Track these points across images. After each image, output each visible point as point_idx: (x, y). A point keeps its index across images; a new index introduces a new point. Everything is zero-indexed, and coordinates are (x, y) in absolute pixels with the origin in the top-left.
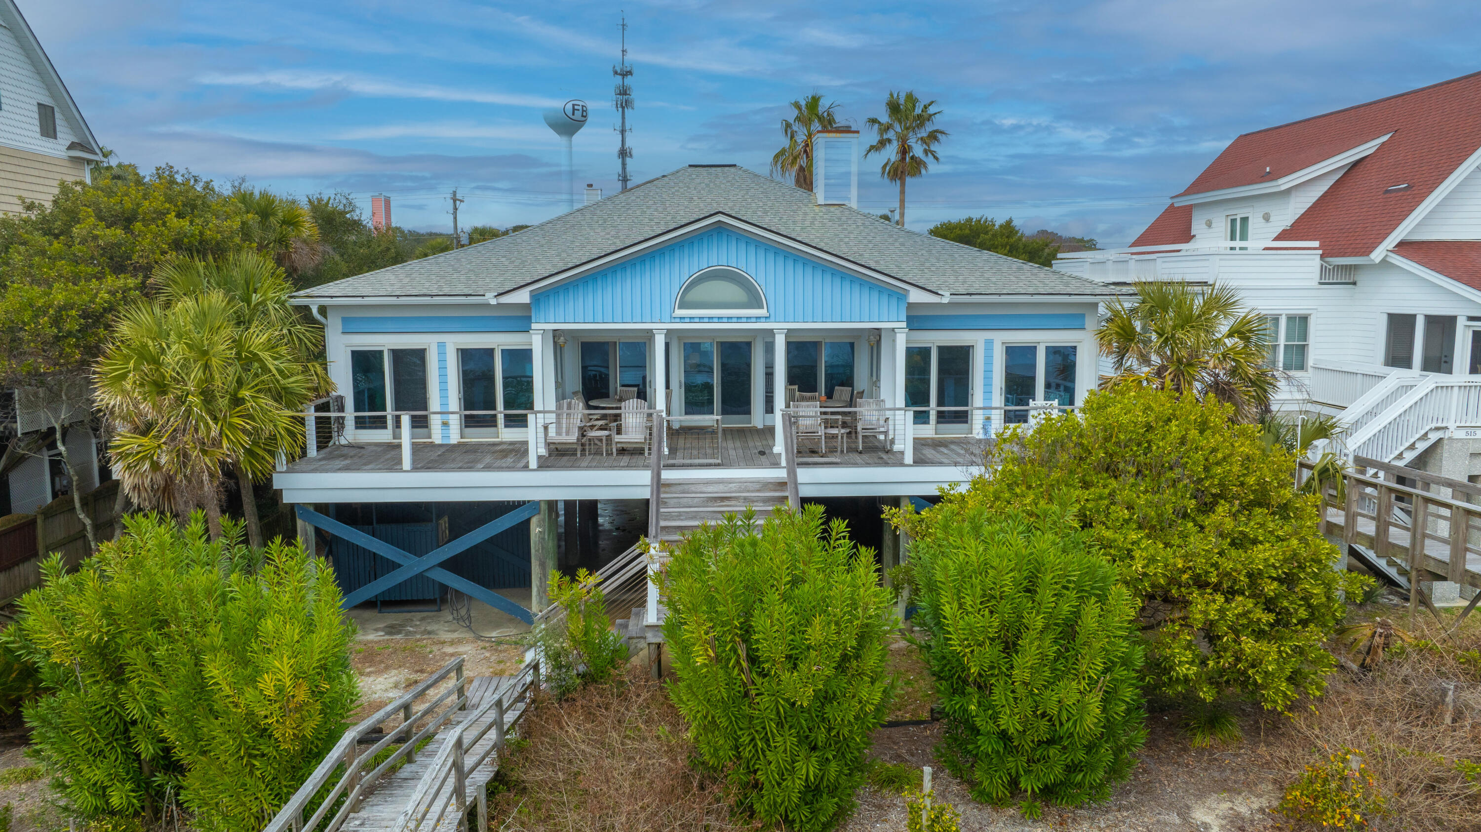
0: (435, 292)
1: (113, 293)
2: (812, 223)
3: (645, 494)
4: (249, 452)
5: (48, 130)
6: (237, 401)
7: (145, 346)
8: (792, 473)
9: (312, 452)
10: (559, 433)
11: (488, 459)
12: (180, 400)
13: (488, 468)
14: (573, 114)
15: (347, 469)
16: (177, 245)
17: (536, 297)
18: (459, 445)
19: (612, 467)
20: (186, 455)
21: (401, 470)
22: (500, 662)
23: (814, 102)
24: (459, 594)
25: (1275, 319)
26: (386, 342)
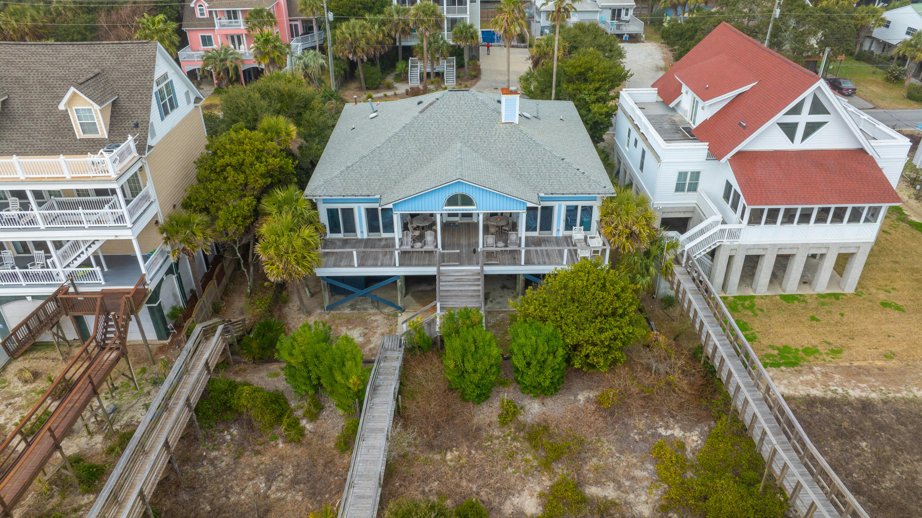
0: (356, 193)
2: (499, 137)
3: (436, 274)
5: (189, 103)
8: (482, 268)
11: (381, 256)
17: (394, 205)
18: (367, 239)
19: (423, 266)
20: (291, 275)
21: (354, 266)
22: (391, 325)
25: (686, 173)
26: (339, 206)
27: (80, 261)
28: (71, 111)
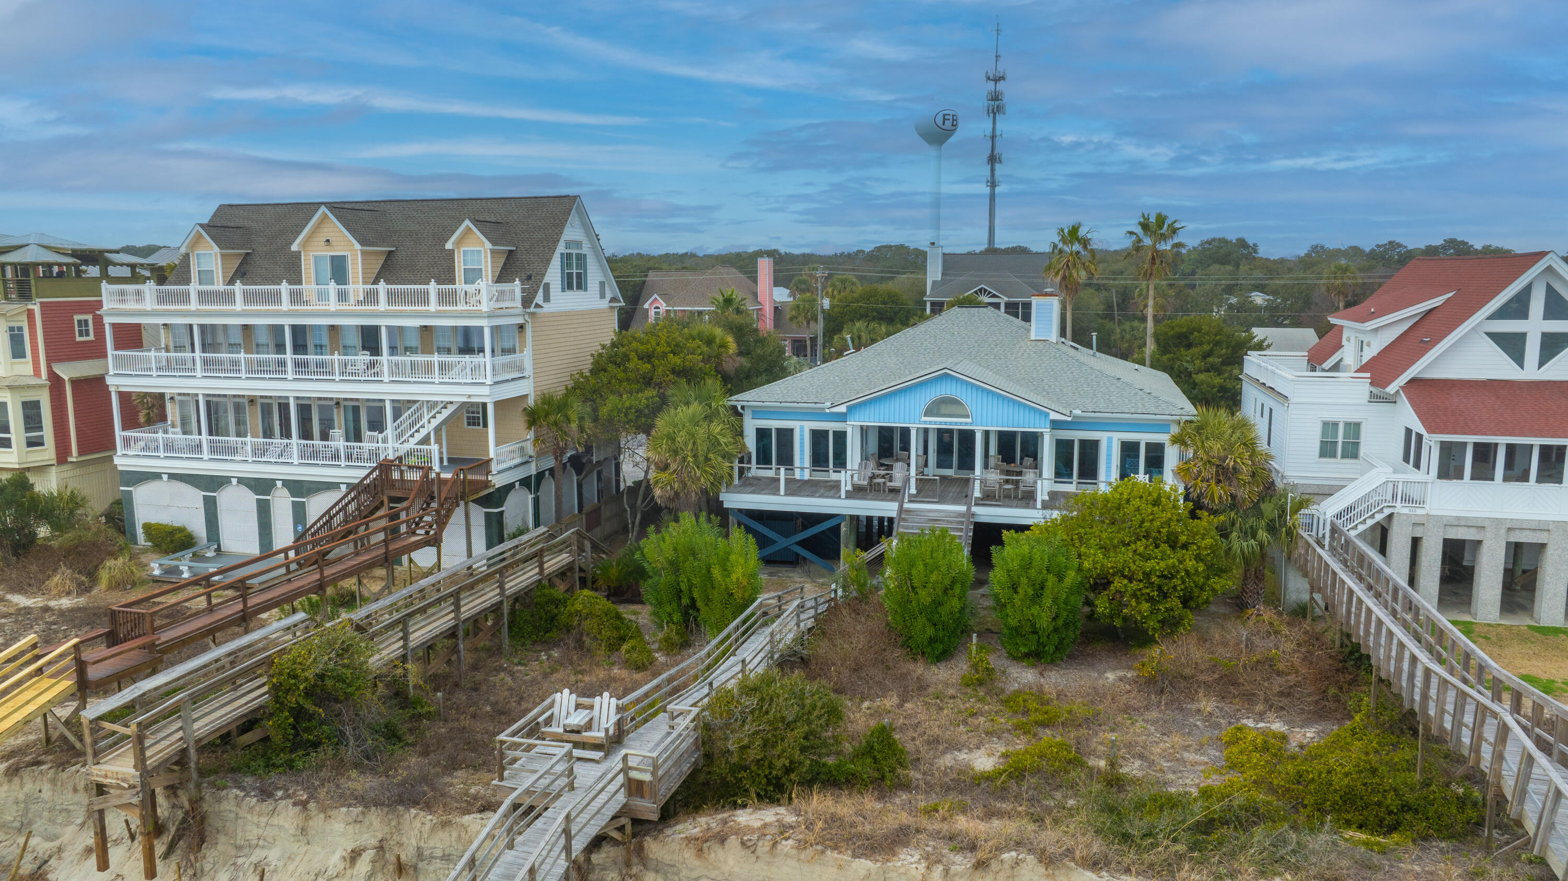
0: (799, 400)
1: (647, 399)
2: (1023, 354)
3: (895, 514)
4: (712, 483)
5: (602, 296)
6: (707, 459)
7: (669, 433)
8: (970, 509)
9: (736, 482)
10: (859, 479)
11: (822, 491)
12: (684, 459)
13: (821, 496)
14: (944, 124)
15: (753, 492)
16: (673, 371)
17: (849, 408)
18: (809, 481)
19: (882, 500)
20: (686, 484)
21: (779, 495)
23: (1074, 230)
24: (804, 559)
25: (1336, 425)
26: (774, 424)
27: (418, 437)
28: (459, 252)
